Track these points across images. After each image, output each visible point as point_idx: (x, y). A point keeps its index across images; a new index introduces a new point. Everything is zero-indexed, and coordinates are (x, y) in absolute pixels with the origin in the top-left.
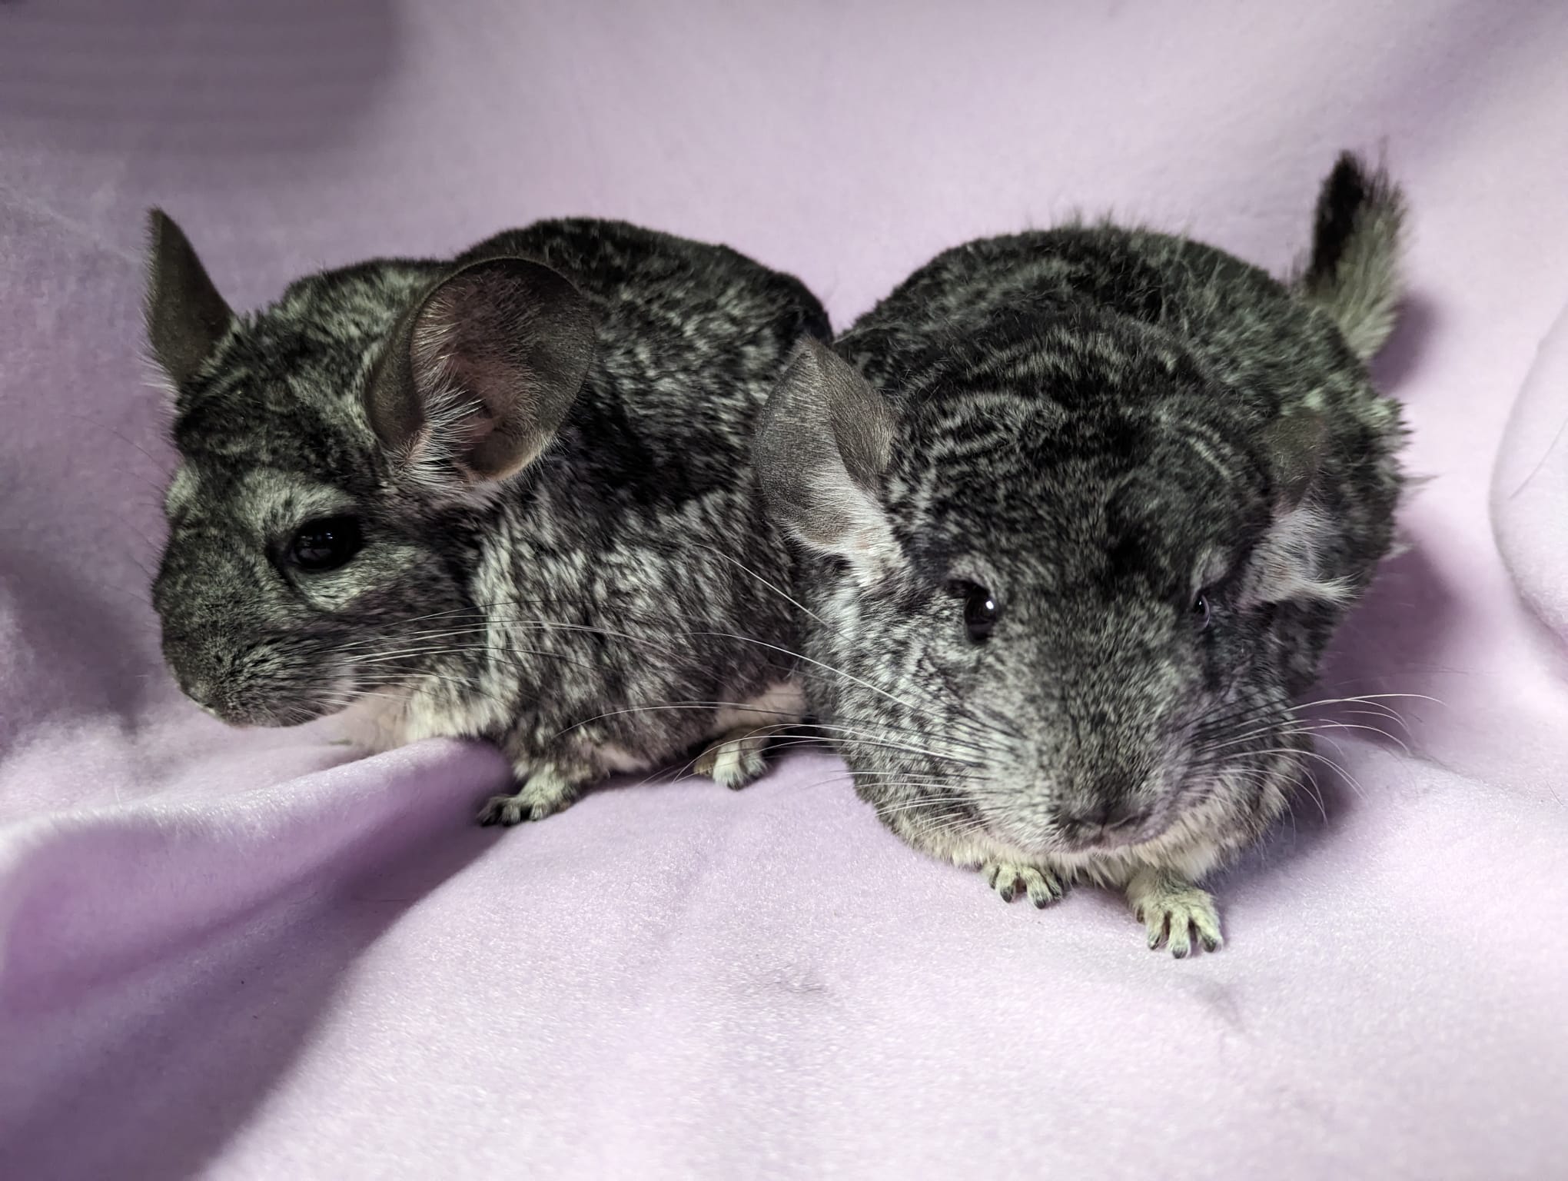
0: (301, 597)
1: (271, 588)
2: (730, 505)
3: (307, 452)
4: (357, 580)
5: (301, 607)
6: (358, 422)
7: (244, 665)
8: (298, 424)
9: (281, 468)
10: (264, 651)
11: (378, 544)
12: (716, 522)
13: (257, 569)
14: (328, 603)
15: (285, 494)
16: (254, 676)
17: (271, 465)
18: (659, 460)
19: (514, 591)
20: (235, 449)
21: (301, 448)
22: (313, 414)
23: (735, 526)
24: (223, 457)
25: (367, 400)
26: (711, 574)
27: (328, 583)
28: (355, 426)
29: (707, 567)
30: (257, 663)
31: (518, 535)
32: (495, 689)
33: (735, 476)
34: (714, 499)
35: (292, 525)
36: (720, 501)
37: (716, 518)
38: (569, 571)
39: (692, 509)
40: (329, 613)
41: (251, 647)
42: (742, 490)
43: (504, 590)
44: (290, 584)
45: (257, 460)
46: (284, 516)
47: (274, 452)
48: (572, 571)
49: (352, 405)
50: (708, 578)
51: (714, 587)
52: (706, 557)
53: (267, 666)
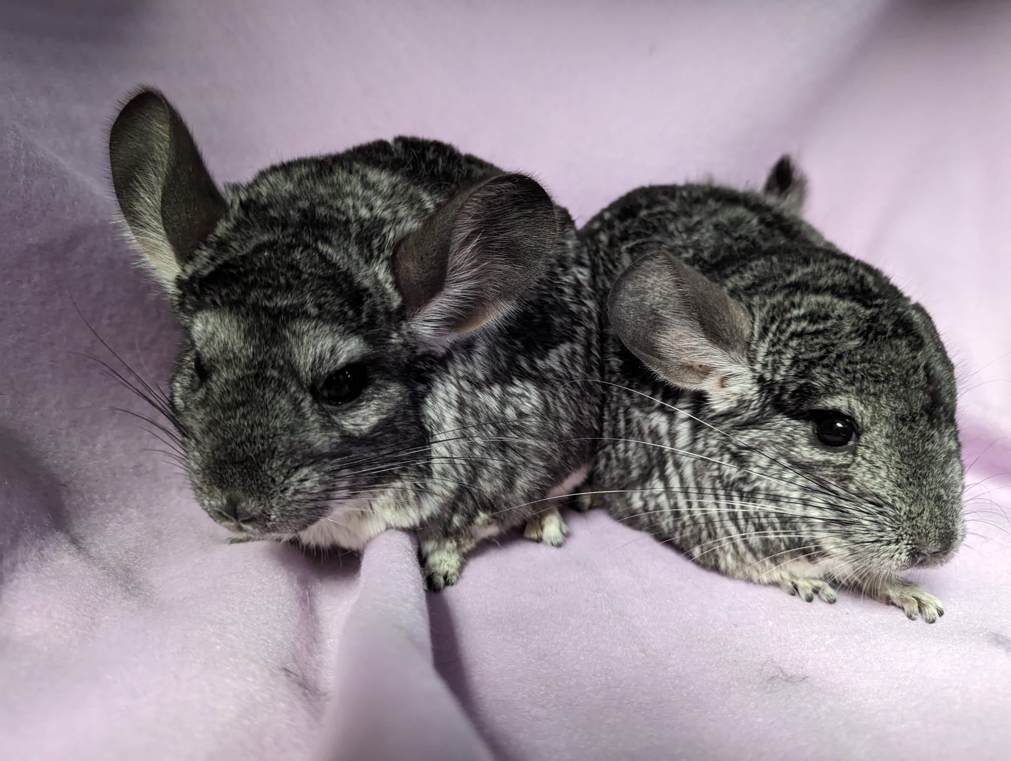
0: (334, 426)
1: (313, 418)
2: (574, 353)
3: (346, 309)
4: (374, 410)
5: (335, 434)
6: (388, 286)
7: (291, 484)
8: (338, 285)
9: (326, 322)
10: (305, 471)
11: (378, 382)
12: (567, 364)
13: (303, 404)
14: (355, 430)
15: (328, 343)
16: (297, 492)
17: (319, 317)
18: (536, 320)
19: (458, 415)
20: (282, 302)
21: (342, 305)
22: (348, 277)
23: (578, 367)
24: (265, 309)
25: (393, 267)
26: (564, 400)
27: (352, 414)
28: (384, 289)
29: (562, 395)
30: (302, 481)
31: (461, 374)
32: (437, 489)
33: (576, 332)
34: (565, 348)
35: (333, 367)
36: (569, 350)
37: (566, 362)
38: (489, 400)
39: (553, 354)
40: (354, 437)
41: (297, 468)
42: (580, 342)
43: (450, 415)
44: (327, 415)
45: (305, 312)
46: (329, 361)
47: (320, 306)
48: (493, 400)
49: (381, 271)
50: (562, 403)
51: (566, 410)
52: (561, 389)
53: (308, 484)
